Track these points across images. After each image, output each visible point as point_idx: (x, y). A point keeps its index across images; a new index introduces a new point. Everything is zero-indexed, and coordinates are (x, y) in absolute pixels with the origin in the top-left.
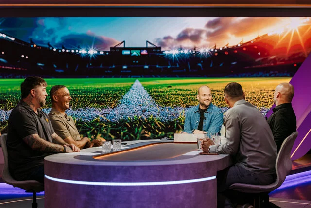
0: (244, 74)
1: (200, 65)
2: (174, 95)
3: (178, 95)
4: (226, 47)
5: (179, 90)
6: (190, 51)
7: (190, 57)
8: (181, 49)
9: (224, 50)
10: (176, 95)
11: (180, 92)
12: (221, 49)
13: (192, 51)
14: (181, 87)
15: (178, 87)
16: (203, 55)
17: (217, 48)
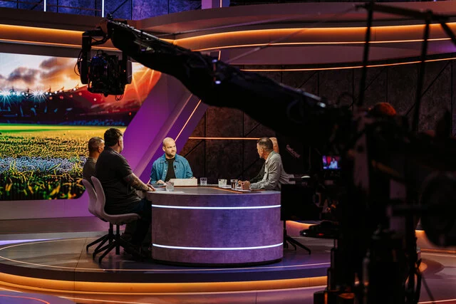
0: (80, 122)
1: (33, 109)
2: (4, 143)
3: (9, 143)
4: (61, 91)
5: (10, 137)
6: (23, 94)
7: (23, 101)
8: (13, 90)
9: (59, 94)
10: (7, 143)
11: (11, 140)
12: (56, 93)
13: (25, 94)
14: (12, 135)
15: (9, 135)
16: (37, 99)
17: (52, 91)
